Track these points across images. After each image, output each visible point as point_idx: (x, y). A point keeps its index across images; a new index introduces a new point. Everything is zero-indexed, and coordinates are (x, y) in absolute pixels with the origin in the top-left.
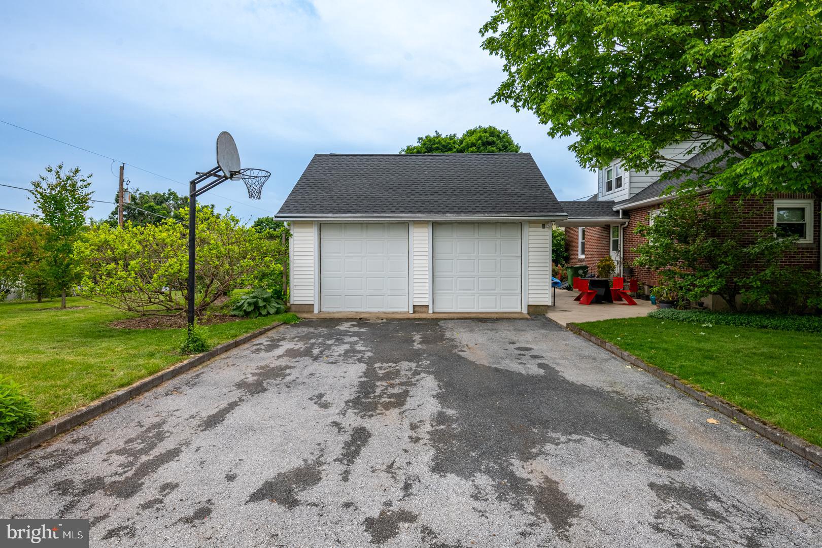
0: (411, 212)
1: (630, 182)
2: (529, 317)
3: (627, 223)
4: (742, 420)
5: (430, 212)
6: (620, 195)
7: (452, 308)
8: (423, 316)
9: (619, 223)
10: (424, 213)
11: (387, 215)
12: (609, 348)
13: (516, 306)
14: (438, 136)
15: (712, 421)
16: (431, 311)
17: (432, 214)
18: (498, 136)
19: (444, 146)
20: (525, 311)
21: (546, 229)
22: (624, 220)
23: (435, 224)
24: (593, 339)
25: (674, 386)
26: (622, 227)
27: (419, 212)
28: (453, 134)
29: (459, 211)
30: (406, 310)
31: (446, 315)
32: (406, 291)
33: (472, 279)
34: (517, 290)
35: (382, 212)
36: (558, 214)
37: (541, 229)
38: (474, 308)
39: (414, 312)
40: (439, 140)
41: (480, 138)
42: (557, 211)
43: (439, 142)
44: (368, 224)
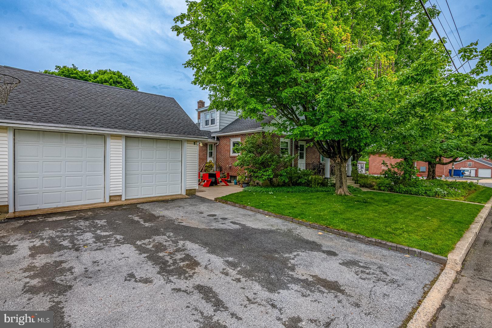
0: (108, 127)
1: (220, 123)
2: (187, 196)
3: (218, 143)
4: (328, 231)
5: (124, 128)
6: (215, 128)
7: (138, 196)
8: (119, 203)
9: (213, 143)
10: (120, 129)
11: (90, 128)
12: (249, 209)
13: (179, 190)
14: (75, 69)
15: (320, 233)
16: (123, 199)
17: (126, 131)
18: (124, 79)
19: (81, 77)
20: (184, 193)
21: (196, 145)
22: (217, 142)
23: (127, 137)
24: (237, 205)
25: (292, 222)
26: (215, 145)
27: (116, 128)
28: (88, 70)
29: (146, 130)
30: (102, 200)
31: (135, 201)
32: (103, 186)
33: (152, 175)
34: (179, 181)
35: (83, 125)
36: (203, 137)
37: (193, 145)
38: (153, 194)
39: (110, 201)
40: (77, 72)
41: (111, 78)
42: (201, 136)
43: (77, 73)
44: (67, 133)
